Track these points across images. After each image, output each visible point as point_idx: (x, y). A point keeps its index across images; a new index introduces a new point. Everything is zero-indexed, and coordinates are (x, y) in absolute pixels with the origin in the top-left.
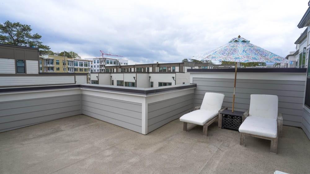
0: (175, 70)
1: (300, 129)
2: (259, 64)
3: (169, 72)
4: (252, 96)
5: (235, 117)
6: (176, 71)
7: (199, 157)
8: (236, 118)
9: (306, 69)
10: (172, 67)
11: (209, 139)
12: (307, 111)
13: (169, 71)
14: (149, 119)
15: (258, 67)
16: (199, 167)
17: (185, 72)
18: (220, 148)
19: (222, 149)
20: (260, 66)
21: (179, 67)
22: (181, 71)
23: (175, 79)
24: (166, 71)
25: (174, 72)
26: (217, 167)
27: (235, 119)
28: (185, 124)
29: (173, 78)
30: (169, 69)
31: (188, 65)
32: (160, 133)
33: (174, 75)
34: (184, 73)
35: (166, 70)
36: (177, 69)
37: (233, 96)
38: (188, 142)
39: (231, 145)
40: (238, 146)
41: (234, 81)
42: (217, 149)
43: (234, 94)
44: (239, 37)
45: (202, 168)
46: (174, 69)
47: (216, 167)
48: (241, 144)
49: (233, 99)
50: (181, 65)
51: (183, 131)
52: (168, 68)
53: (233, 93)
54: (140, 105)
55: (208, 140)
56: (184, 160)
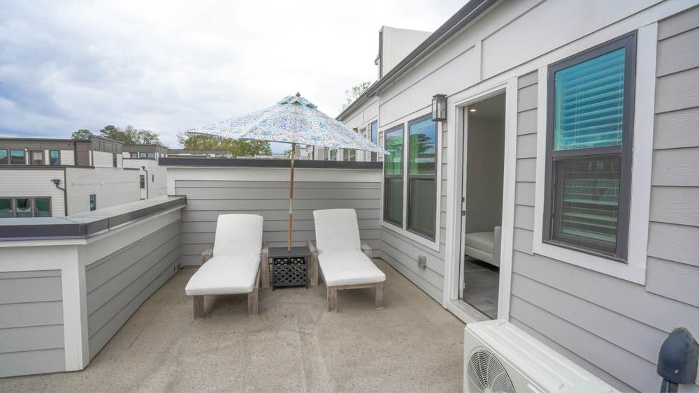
0: (59, 158)
1: (380, 260)
2: (260, 152)
3: (39, 165)
4: (317, 214)
5: (279, 260)
6: (63, 163)
7: (277, 366)
8: (279, 263)
9: (382, 163)
10: (47, 152)
11: (267, 319)
12: (391, 231)
13: (35, 161)
14: (92, 315)
15: (259, 157)
16: (297, 386)
17: (94, 165)
18: (302, 330)
19: (306, 332)
20: (262, 154)
21: (73, 152)
22: (82, 163)
23: (62, 186)
24: (24, 162)
25: (55, 164)
26: (328, 370)
27: (279, 265)
28: (198, 299)
29: (57, 182)
30: (37, 157)
31: (102, 147)
32: (131, 346)
33: (58, 174)
34: (93, 167)
35: (23, 158)
36: (67, 157)
37: (288, 218)
38: (227, 343)
39: (315, 317)
40: (327, 315)
41: (289, 185)
42: (298, 334)
43: (290, 212)
44: (298, 95)
45: (304, 384)
46: (54, 154)
47: (325, 369)
48: (330, 309)
49: (288, 223)
50: (79, 146)
51: (193, 320)
52: (31, 153)
53: (289, 210)
54: (56, 275)
55: (266, 322)
56: (253, 388)
